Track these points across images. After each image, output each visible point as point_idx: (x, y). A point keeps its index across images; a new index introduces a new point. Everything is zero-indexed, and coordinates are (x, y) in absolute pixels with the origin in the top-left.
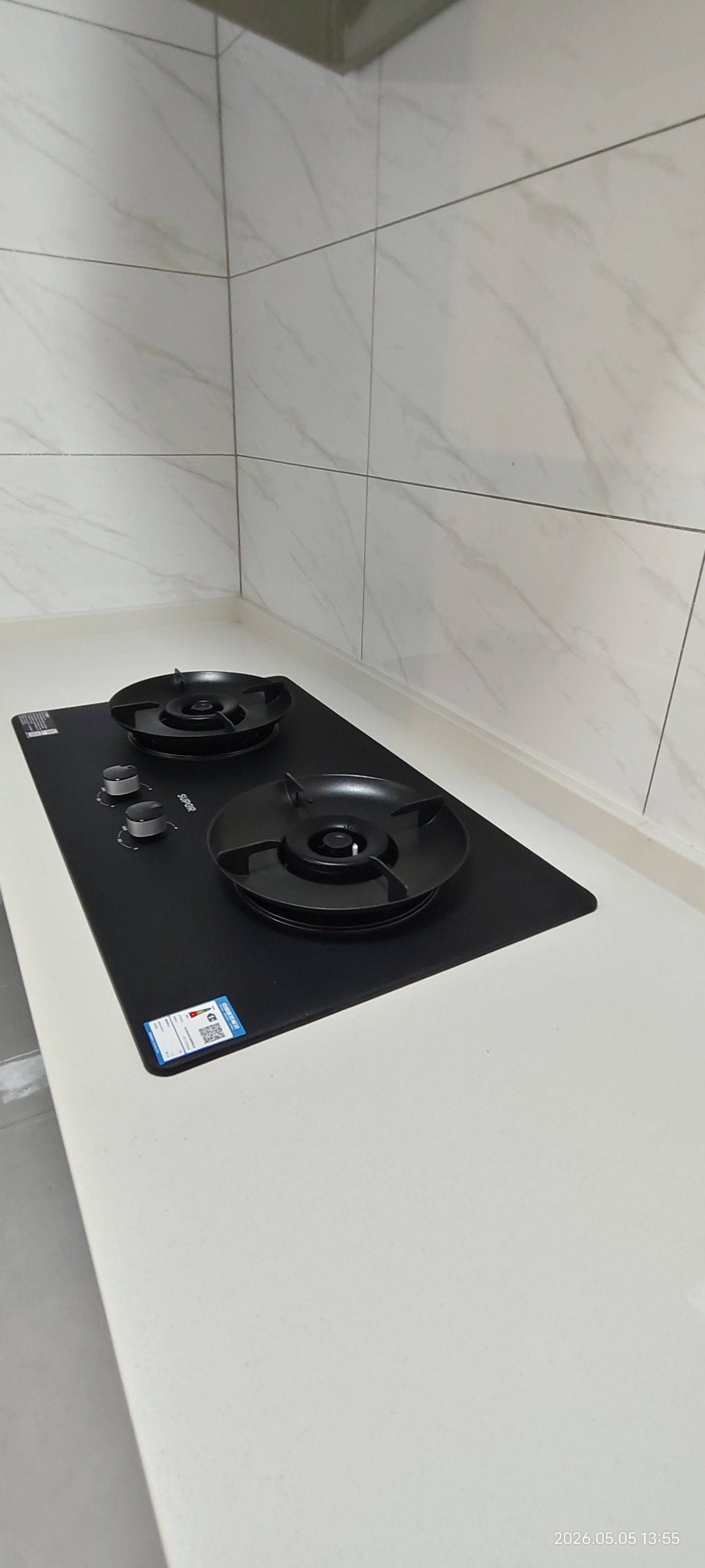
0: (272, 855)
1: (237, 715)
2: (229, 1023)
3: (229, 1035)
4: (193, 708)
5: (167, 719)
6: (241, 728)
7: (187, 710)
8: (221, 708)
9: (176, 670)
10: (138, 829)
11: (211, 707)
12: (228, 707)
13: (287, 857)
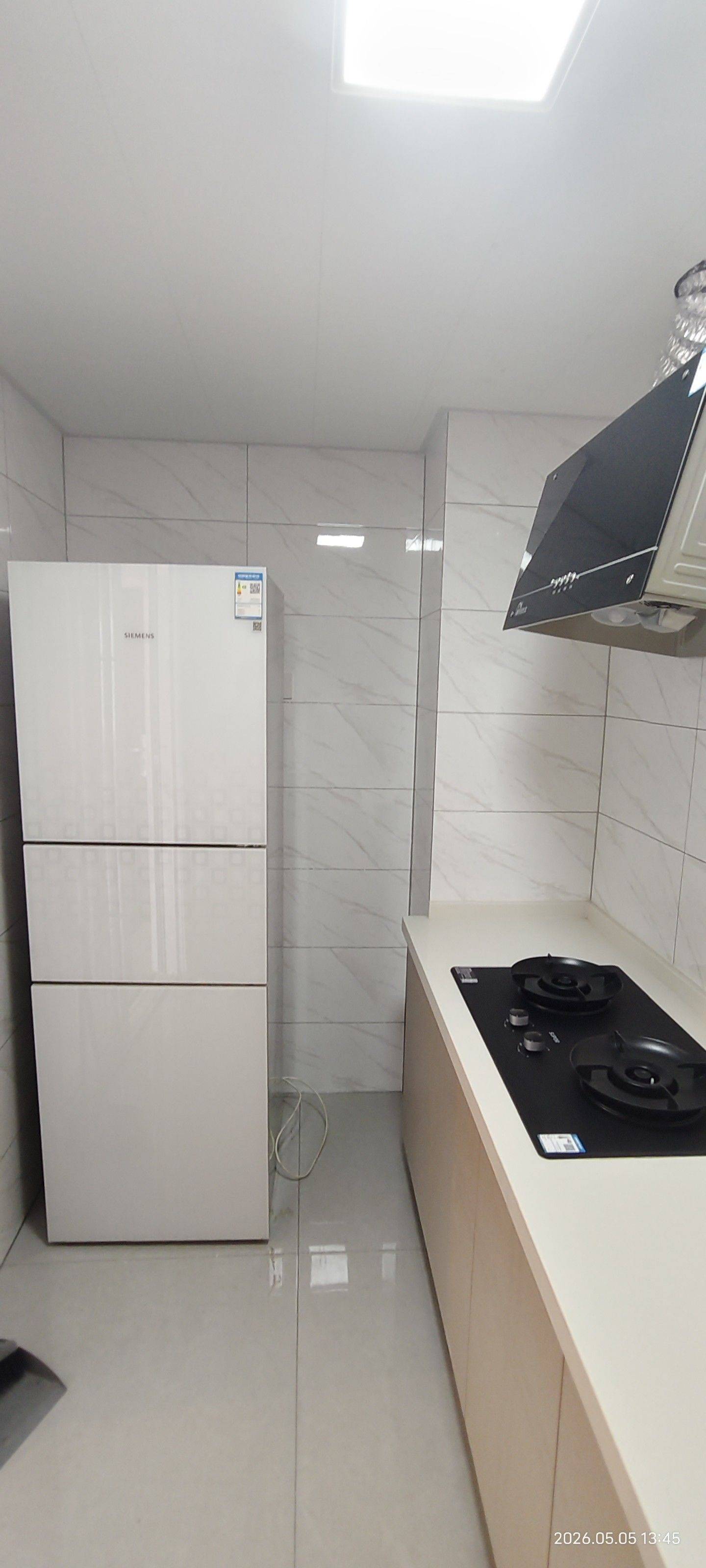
0: (604, 1073)
1: (586, 990)
2: (577, 1145)
3: (577, 1150)
4: (559, 980)
5: (542, 984)
6: (588, 998)
7: (555, 981)
8: (577, 984)
9: (549, 955)
10: (529, 1045)
11: (570, 982)
12: (580, 984)
13: (612, 1077)
